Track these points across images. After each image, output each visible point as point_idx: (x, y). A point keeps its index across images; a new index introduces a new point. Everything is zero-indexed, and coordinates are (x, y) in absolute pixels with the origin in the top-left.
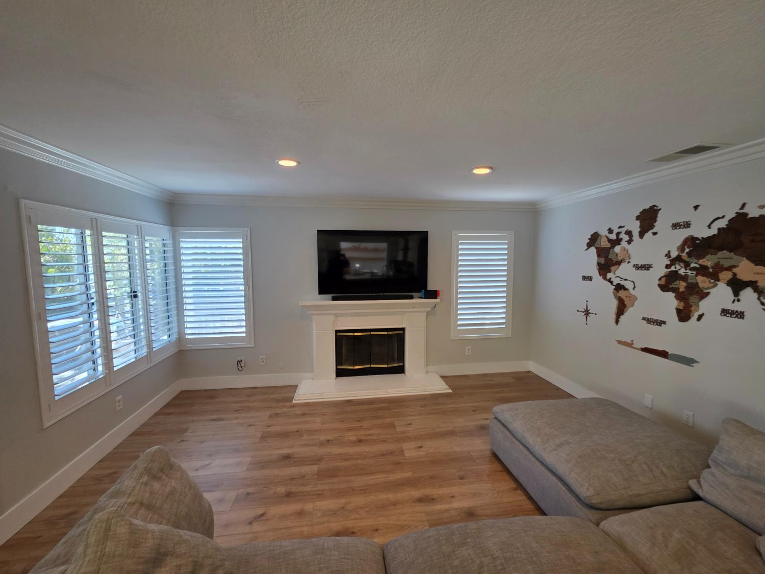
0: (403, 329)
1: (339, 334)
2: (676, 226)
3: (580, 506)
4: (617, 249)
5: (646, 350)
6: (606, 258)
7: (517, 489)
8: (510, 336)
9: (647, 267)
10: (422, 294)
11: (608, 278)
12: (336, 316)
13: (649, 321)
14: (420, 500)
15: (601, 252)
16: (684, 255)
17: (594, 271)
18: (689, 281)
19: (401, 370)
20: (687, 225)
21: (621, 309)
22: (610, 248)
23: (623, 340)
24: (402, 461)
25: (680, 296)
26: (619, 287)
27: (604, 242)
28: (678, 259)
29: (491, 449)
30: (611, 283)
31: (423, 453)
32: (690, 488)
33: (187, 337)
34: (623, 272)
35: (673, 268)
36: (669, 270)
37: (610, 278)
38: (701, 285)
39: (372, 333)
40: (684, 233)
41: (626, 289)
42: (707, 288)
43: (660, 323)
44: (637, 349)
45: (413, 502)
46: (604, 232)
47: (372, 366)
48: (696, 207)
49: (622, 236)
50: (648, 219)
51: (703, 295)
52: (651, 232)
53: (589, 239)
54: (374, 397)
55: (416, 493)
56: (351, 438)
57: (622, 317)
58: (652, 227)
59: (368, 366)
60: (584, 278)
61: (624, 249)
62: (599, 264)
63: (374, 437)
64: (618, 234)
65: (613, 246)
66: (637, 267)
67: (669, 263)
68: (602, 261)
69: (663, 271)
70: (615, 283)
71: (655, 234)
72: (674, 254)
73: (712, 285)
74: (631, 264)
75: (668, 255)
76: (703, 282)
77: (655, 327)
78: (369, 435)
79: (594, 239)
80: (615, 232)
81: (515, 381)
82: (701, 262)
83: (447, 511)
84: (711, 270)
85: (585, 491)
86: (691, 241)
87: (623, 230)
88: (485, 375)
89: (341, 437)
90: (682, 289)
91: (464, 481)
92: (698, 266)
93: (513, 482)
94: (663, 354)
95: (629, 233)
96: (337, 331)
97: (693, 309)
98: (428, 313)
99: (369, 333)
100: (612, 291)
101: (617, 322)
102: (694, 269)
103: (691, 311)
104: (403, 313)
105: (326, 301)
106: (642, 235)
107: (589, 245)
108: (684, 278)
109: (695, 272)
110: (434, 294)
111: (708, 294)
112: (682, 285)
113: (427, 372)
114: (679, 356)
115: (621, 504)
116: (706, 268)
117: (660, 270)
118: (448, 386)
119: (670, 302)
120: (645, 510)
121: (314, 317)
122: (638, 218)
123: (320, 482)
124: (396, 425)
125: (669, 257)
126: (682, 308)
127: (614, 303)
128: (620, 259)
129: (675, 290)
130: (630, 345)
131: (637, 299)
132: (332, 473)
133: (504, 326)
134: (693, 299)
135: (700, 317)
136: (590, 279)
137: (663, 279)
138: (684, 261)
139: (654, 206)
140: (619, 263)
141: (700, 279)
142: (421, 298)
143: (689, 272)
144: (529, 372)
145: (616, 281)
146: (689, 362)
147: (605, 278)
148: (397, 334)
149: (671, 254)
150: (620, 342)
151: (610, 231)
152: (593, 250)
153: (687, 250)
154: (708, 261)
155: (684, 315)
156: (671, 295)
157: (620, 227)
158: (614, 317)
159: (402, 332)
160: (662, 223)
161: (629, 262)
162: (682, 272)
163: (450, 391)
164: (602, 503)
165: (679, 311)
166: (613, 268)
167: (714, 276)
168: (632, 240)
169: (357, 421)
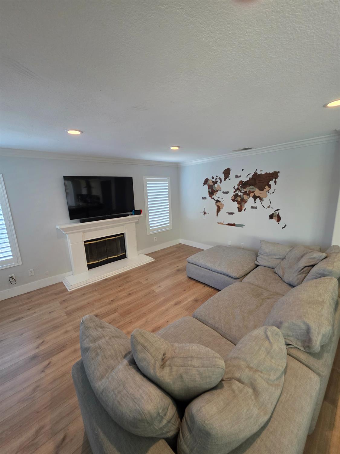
0: (123, 234)
1: (86, 243)
2: (237, 176)
3: (233, 280)
4: (216, 185)
5: (228, 224)
6: (212, 189)
7: (205, 286)
8: (172, 229)
9: (227, 193)
10: (133, 213)
11: (213, 198)
12: (84, 232)
13: (229, 213)
14: (176, 304)
15: (210, 187)
16: (240, 187)
17: (207, 195)
18: (241, 197)
19: (124, 257)
20: (240, 176)
21: (218, 211)
22: (213, 185)
23: (220, 222)
24: (156, 294)
25: (239, 203)
26: (217, 201)
27: (210, 182)
28: (238, 189)
29: (188, 276)
30: (214, 199)
31: (163, 288)
32: (255, 264)
34: (218, 195)
35: (236, 193)
36: (235, 193)
37: (214, 198)
38: (245, 198)
39: (106, 239)
40: (239, 179)
41: (220, 202)
42: (247, 199)
43: (232, 213)
44: (225, 225)
45: (173, 306)
46: (210, 178)
47: (108, 258)
48: (243, 170)
49: (218, 180)
50: (227, 173)
51: (246, 202)
52: (228, 178)
53: (204, 181)
54: (118, 273)
55: (172, 303)
56: (123, 295)
57: (219, 213)
58: (228, 176)
59: (107, 258)
60: (203, 198)
61: (218, 185)
62: (209, 192)
63: (135, 290)
64: (216, 179)
65: (214, 184)
66: (224, 193)
67: (235, 190)
68: (210, 190)
69: (233, 194)
70: (216, 200)
71: (229, 179)
72: (236, 188)
73: (248, 198)
74: (222, 192)
75: (234, 188)
76: (245, 197)
77: (231, 215)
78: (131, 290)
79: (206, 181)
80: (215, 178)
81: (177, 249)
82: (245, 190)
83: (188, 303)
84: (248, 193)
85: (234, 274)
86: (241, 182)
87: (218, 178)
88: (164, 249)
89: (117, 296)
90: (239, 200)
91: (186, 291)
92: (244, 191)
93: (202, 285)
94: (234, 225)
95: (220, 179)
96: (85, 242)
97: (243, 207)
98: (136, 223)
99: (104, 240)
100: (215, 203)
101: (217, 215)
102: (243, 193)
103: (242, 208)
104: (123, 225)
105: (76, 224)
106: (225, 180)
107: (204, 184)
108: (240, 196)
109: (243, 194)
110: (139, 212)
111: (247, 201)
112: (239, 199)
113: (138, 254)
114: (239, 224)
115: (244, 274)
116: (246, 192)
117: (232, 194)
118: (153, 258)
119: (235, 205)
120: (250, 273)
122: (223, 173)
123: (126, 318)
124: (141, 282)
125: (235, 188)
126: (239, 207)
127: (216, 208)
128: (217, 190)
129: (237, 201)
130: (222, 224)
131: (224, 205)
132: (128, 312)
133: (169, 224)
134: (243, 204)
135: (245, 209)
136: (205, 198)
137: (233, 197)
138: (239, 190)
139: (229, 168)
140: (217, 191)
141: (245, 196)
142: (132, 215)
143: (241, 194)
144: (180, 244)
145: (216, 199)
146: (241, 226)
147: (212, 198)
148: (120, 237)
149: (235, 187)
150: (219, 223)
151: (213, 178)
152: (206, 186)
153: (240, 186)
154: (247, 190)
155: (240, 210)
156: (236, 203)
157: (217, 176)
158: (216, 213)
159: (123, 235)
160: (232, 175)
161: (221, 191)
162: (239, 194)
163: (154, 260)
164: (239, 276)
165: (238, 208)
166: (214, 193)
167: (249, 195)
168: (222, 182)
169: (120, 286)
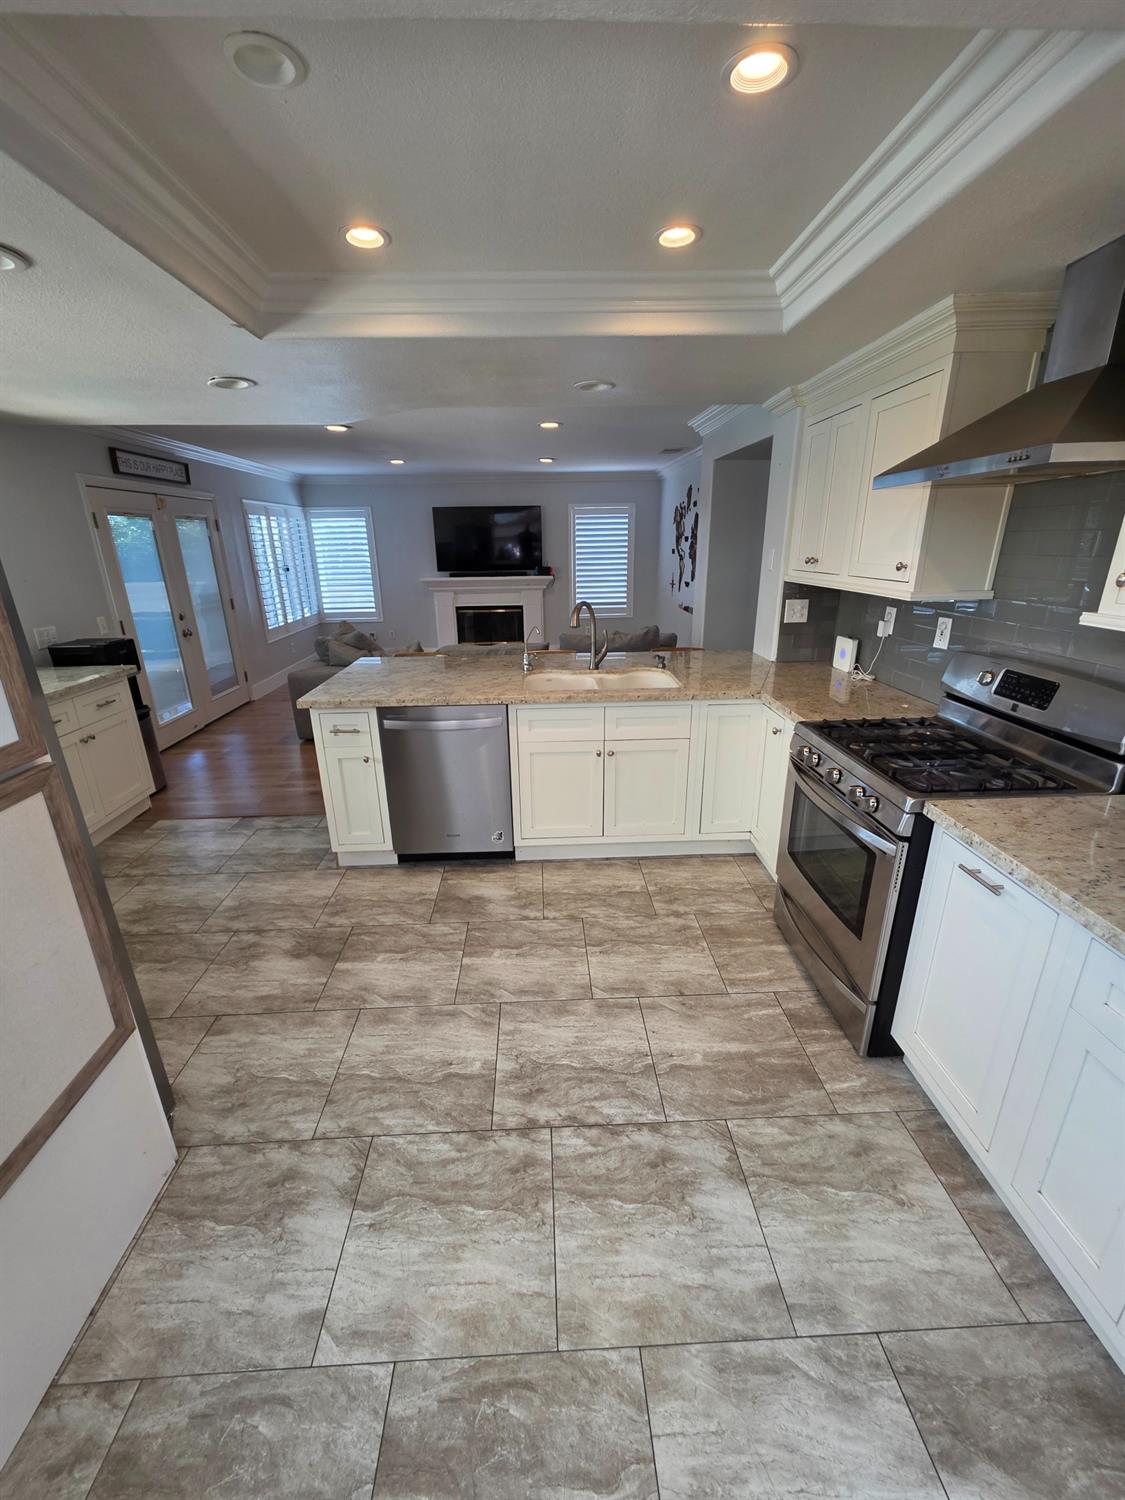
0: (521, 607)
1: (459, 611)
10: (536, 571)
12: (456, 593)
21: (681, 577)
22: (680, 522)
33: (326, 611)
39: (492, 611)
65: (681, 520)
96: (458, 608)
98: (544, 591)
99: (488, 611)
104: (519, 591)
105: (445, 578)
121: (435, 594)
130: (681, 607)
140: (682, 536)
142: (535, 575)
148: (516, 612)
159: (520, 610)
